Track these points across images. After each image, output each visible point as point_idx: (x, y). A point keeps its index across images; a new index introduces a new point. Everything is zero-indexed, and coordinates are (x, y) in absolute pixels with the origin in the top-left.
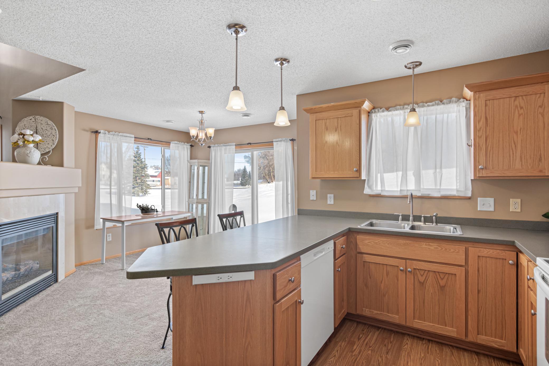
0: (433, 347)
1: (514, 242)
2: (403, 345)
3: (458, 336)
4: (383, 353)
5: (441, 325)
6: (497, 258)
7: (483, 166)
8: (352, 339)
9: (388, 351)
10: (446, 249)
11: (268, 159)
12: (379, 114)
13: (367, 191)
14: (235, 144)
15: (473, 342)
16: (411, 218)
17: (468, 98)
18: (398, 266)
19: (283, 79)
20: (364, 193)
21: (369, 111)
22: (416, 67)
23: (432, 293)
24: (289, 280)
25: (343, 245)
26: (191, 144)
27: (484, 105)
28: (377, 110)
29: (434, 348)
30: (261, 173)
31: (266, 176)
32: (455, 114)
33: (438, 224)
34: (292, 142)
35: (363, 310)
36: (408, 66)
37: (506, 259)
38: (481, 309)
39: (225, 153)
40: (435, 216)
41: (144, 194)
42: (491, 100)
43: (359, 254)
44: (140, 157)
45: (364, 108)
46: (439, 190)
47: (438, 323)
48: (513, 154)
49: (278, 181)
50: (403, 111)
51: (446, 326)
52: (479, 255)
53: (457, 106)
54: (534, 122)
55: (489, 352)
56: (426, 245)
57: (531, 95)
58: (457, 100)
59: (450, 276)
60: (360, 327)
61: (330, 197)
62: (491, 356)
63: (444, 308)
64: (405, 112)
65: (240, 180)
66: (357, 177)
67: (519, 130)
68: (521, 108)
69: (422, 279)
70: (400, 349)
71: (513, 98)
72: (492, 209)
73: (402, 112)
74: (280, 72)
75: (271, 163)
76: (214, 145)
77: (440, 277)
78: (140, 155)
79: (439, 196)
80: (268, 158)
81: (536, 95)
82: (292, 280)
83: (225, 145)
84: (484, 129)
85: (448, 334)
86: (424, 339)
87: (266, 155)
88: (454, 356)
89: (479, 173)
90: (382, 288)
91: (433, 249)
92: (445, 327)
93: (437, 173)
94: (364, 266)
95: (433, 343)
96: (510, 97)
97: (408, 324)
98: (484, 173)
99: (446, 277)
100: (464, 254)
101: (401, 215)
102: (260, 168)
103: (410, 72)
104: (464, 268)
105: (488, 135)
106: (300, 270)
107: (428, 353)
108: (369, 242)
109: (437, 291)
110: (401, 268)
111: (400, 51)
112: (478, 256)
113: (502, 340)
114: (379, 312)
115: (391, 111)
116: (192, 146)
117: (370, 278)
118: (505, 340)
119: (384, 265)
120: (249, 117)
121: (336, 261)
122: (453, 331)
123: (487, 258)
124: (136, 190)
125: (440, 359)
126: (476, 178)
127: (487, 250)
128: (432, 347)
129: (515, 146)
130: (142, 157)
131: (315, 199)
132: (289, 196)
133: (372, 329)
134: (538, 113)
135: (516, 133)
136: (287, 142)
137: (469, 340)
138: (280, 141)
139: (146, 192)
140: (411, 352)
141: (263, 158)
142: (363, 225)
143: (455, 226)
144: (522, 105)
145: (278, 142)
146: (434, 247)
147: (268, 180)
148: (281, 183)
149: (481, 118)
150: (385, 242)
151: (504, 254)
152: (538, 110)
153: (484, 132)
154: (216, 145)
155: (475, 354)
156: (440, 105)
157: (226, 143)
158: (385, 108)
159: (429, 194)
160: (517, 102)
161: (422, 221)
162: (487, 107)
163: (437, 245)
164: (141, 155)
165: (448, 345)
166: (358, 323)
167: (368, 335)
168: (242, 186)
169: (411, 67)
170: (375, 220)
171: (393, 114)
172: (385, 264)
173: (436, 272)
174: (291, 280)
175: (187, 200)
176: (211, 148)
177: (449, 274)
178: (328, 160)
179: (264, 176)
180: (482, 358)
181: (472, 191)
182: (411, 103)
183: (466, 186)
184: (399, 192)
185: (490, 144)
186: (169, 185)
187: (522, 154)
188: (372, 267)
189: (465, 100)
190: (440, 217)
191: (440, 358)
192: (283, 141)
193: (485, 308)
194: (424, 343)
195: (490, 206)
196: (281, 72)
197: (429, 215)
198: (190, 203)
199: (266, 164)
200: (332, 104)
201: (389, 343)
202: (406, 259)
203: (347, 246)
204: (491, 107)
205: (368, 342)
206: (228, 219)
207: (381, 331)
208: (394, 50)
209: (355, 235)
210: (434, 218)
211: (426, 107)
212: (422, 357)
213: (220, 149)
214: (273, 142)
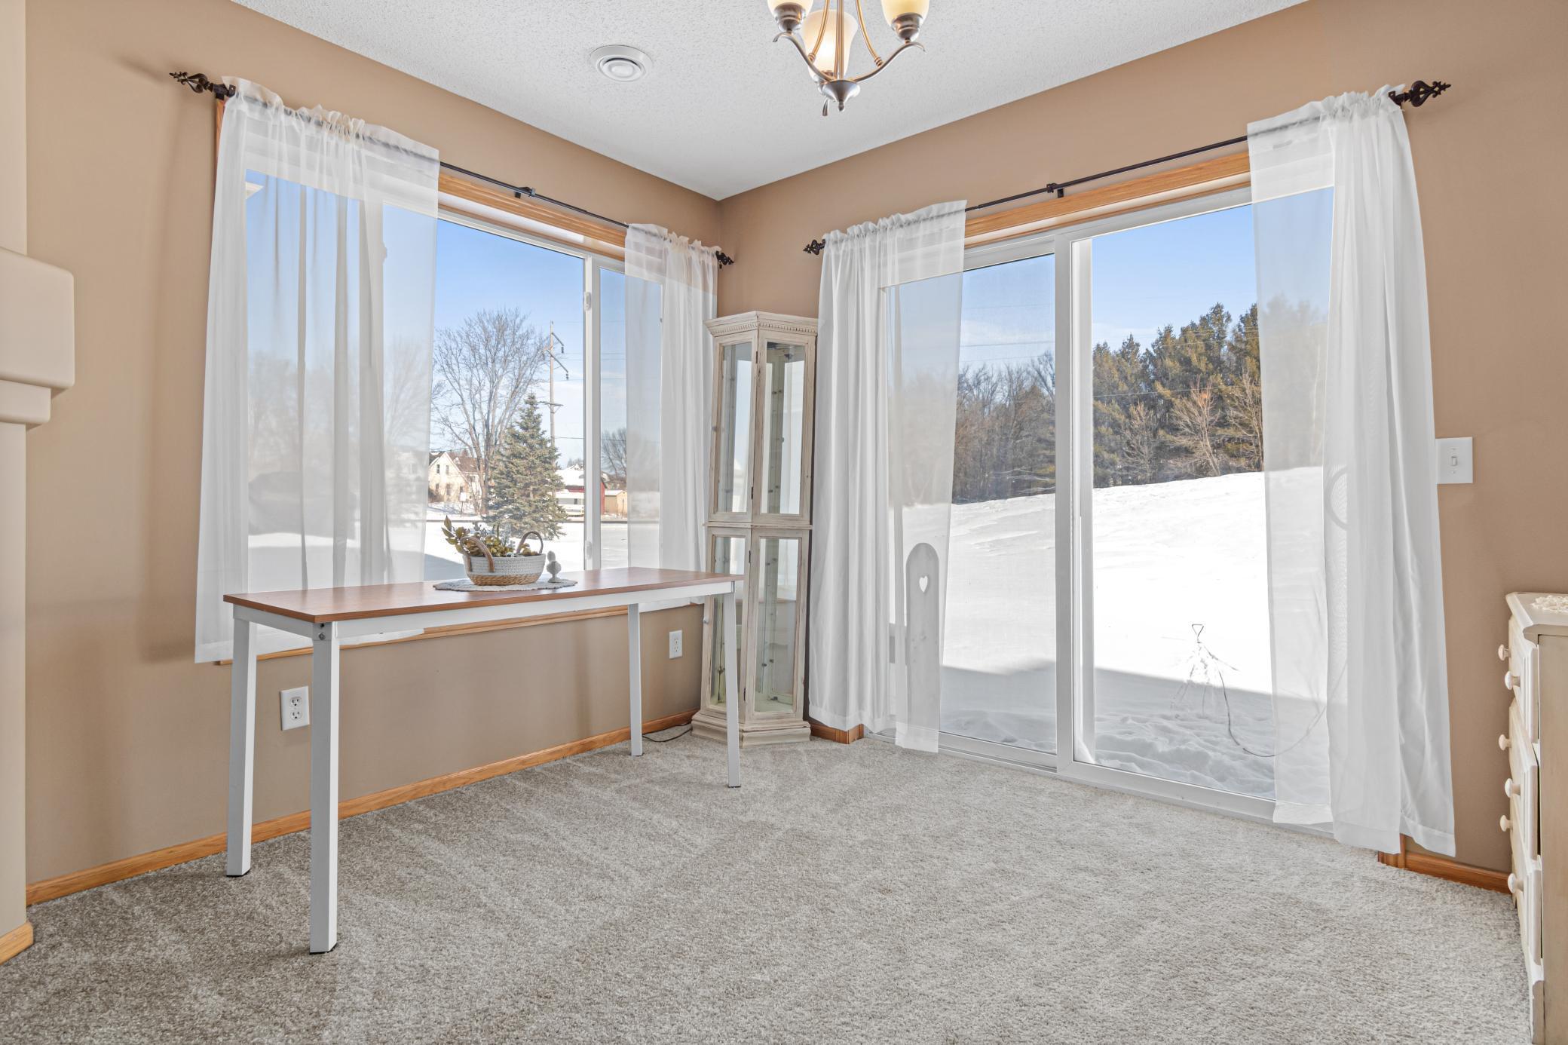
14: (963, 204)
26: (718, 248)
41: (547, 535)
44: (537, 427)
76: (840, 234)
78: (537, 421)
83: (903, 218)
116: (723, 259)
124: (526, 523)
130: (545, 425)
139: (553, 529)
154: (854, 230)
157: (909, 209)
164: (539, 423)
175: (702, 520)
176: (825, 251)
186: (616, 512)
198: (716, 532)
213: (873, 249)
214: (1245, 138)
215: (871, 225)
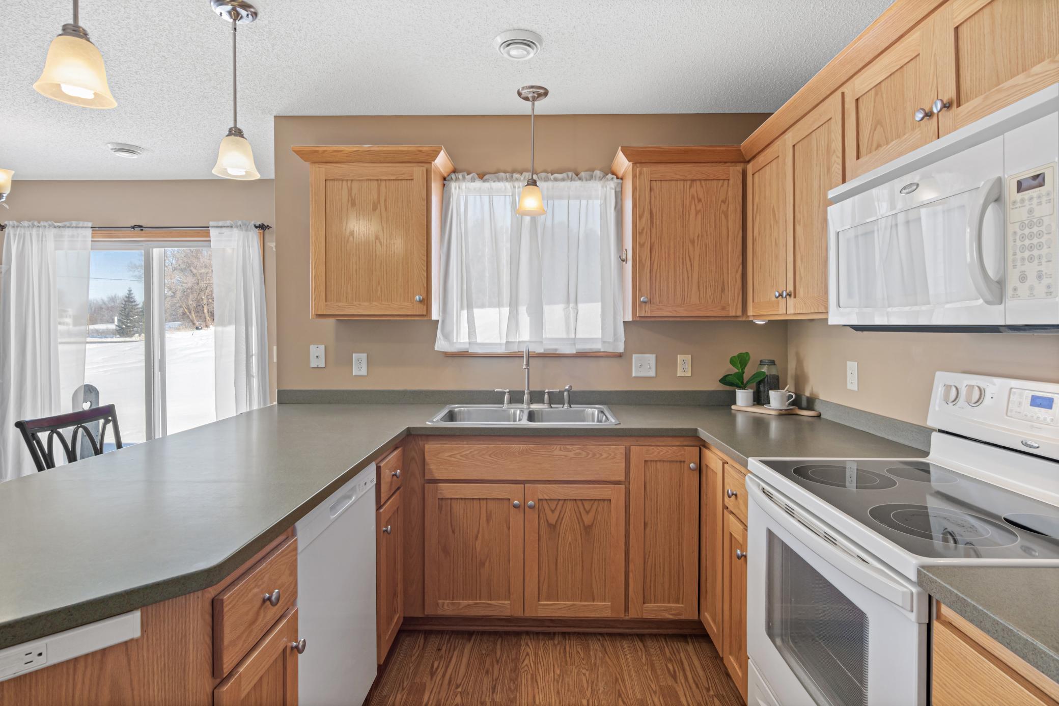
0: (572, 648)
1: (696, 430)
2: (521, 661)
3: (614, 615)
4: (484, 692)
5: (585, 602)
6: (672, 461)
7: (647, 297)
8: (418, 680)
9: (494, 683)
10: (594, 455)
11: (194, 275)
12: (464, 184)
13: (441, 345)
14: (90, 224)
15: (637, 618)
16: (526, 397)
17: (620, 174)
18: (509, 499)
19: (237, 65)
20: (436, 348)
21: (445, 175)
22: (538, 97)
23: (570, 543)
24: (264, 601)
25: (395, 470)
27: (648, 188)
28: (460, 176)
29: (574, 648)
30: (177, 305)
31: (190, 313)
32: (599, 201)
33: (572, 406)
34: (261, 231)
35: (438, 604)
36: (525, 93)
37: (684, 462)
38: (649, 556)
39: (56, 249)
40: (568, 391)
42: (659, 180)
43: (429, 483)
45: (437, 168)
46: (574, 341)
47: (581, 598)
48: (688, 278)
49: (222, 324)
50: (511, 184)
51: (594, 601)
52: (647, 459)
53: (602, 187)
54: (715, 227)
55: (658, 628)
56: (560, 450)
57: (712, 180)
58: (602, 176)
59: (601, 503)
60: (434, 641)
61: (359, 360)
62: (660, 635)
63: (592, 566)
64: (514, 187)
65: (116, 323)
66: (423, 315)
67: (696, 238)
68: (700, 200)
69: (552, 518)
70: (516, 671)
71: (689, 182)
72: (652, 373)
73: (508, 185)
74: (232, 36)
75: (202, 284)
76: (16, 223)
77: (585, 509)
79: (574, 352)
80: (195, 271)
81: (718, 181)
82: (273, 598)
83: (57, 224)
84: (649, 232)
85: (597, 615)
86: (554, 633)
87: (189, 266)
88: (607, 654)
89: (640, 310)
90: (478, 549)
91: (573, 456)
92: (592, 603)
93: (571, 309)
94: (440, 508)
95: (572, 638)
96: (684, 180)
97: (529, 613)
98: (647, 311)
99: (594, 507)
100: (624, 460)
101: (508, 392)
102: (174, 293)
103: (525, 108)
104: (624, 486)
105: (654, 243)
106: (296, 560)
107: (567, 664)
108: (450, 456)
109: (580, 537)
110: (516, 502)
111: (515, 51)
112: (645, 461)
113: (679, 604)
114: (471, 602)
115: (488, 182)
117: (453, 532)
118: (682, 603)
119: (481, 501)
120: (135, 157)
121: (381, 511)
122: (605, 608)
123: (658, 463)
125: (587, 670)
126: (635, 320)
127: (658, 449)
128: (570, 647)
129: (691, 265)
131: (324, 366)
132: (254, 360)
133: (457, 640)
134: (721, 212)
135: (693, 242)
136: (247, 230)
137: (630, 616)
138: (228, 227)
140: (537, 671)
141: (182, 270)
142: (436, 420)
143: (600, 408)
144: (701, 195)
145: (224, 230)
146: (574, 452)
147: (195, 322)
148: (231, 329)
149: (644, 211)
150: (484, 452)
151: (683, 452)
152: (720, 207)
153: (647, 237)
154: (26, 223)
155: (638, 639)
156: (574, 180)
157: (60, 221)
158: (478, 174)
159: (556, 350)
160: (693, 190)
161: (545, 402)
162: (652, 193)
163: (580, 449)
165: (595, 634)
166: (428, 634)
167: (452, 657)
168: (121, 336)
169: (530, 96)
170: (457, 406)
171: (491, 188)
172: (483, 499)
173: (578, 499)
174: (269, 599)
176: (6, 230)
177: (599, 500)
178: (355, 276)
179: (184, 314)
180: (649, 643)
181: (625, 342)
182: (527, 171)
183: (615, 334)
184: (504, 347)
185: (656, 258)
187: (700, 280)
188: (458, 508)
189: (615, 177)
190: (575, 392)
191: (587, 667)
192: (237, 227)
193: (654, 553)
194: (556, 642)
195: (650, 368)
196: (235, 35)
197: (558, 390)
199: (190, 285)
200: (366, 147)
201: (495, 663)
202: (523, 482)
203: (402, 470)
204: (658, 193)
205: (453, 675)
206: (60, 430)
207: (475, 640)
208: (504, 48)
209: (420, 442)
210: (566, 394)
211: (552, 181)
212: (558, 675)
213: (38, 235)
214: (208, 227)
215: (36, 223)
